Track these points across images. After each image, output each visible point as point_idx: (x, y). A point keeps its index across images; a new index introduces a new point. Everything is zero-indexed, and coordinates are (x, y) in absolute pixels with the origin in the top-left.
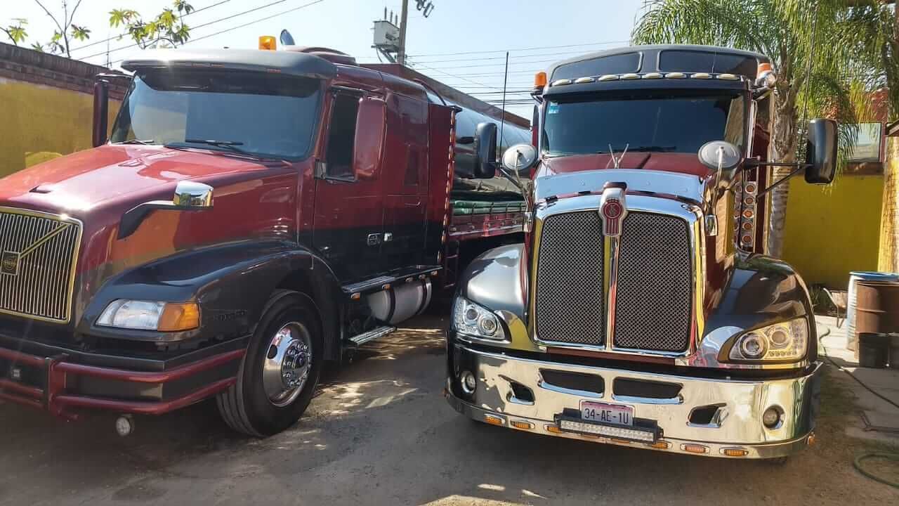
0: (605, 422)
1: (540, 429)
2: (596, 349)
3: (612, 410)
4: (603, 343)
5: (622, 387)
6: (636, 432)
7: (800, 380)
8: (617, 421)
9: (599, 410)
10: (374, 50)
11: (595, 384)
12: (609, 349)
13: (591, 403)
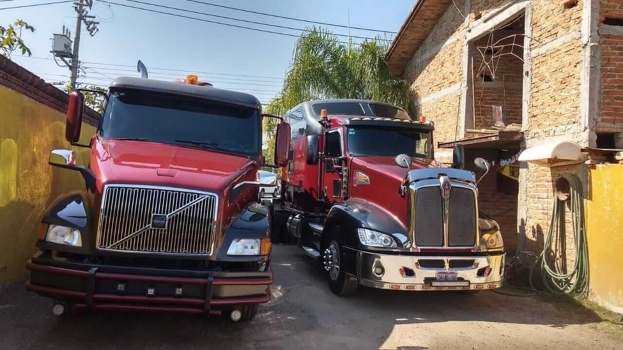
0: (446, 280)
1: (418, 288)
2: (441, 248)
3: (449, 274)
4: (443, 245)
5: (453, 264)
6: (459, 283)
7: (504, 255)
8: (451, 279)
9: (444, 276)
10: (52, 54)
11: (440, 264)
12: (446, 247)
13: (440, 273)
